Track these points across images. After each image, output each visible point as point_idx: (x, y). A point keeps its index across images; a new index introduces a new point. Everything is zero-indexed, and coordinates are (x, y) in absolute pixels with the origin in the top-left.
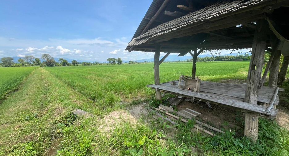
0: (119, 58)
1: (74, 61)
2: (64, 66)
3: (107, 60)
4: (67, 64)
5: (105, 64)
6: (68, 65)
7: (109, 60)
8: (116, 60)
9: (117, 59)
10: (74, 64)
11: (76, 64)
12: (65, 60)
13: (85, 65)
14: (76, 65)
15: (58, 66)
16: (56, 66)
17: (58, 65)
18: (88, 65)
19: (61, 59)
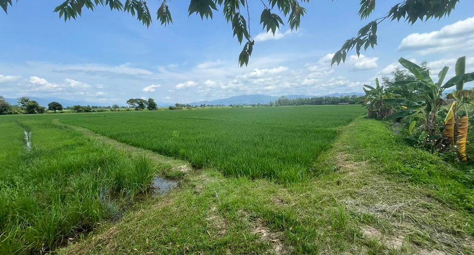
0: (151, 99)
1: (53, 103)
2: (32, 112)
3: (128, 102)
4: (38, 110)
5: (124, 109)
6: (41, 111)
7: (131, 101)
8: (144, 101)
9: (148, 100)
10: (54, 109)
11: (59, 109)
12: (34, 102)
13: (80, 111)
14: (60, 111)
15: (16, 113)
16: (11, 113)
17: (16, 111)
18: (87, 111)
19: (24, 100)
